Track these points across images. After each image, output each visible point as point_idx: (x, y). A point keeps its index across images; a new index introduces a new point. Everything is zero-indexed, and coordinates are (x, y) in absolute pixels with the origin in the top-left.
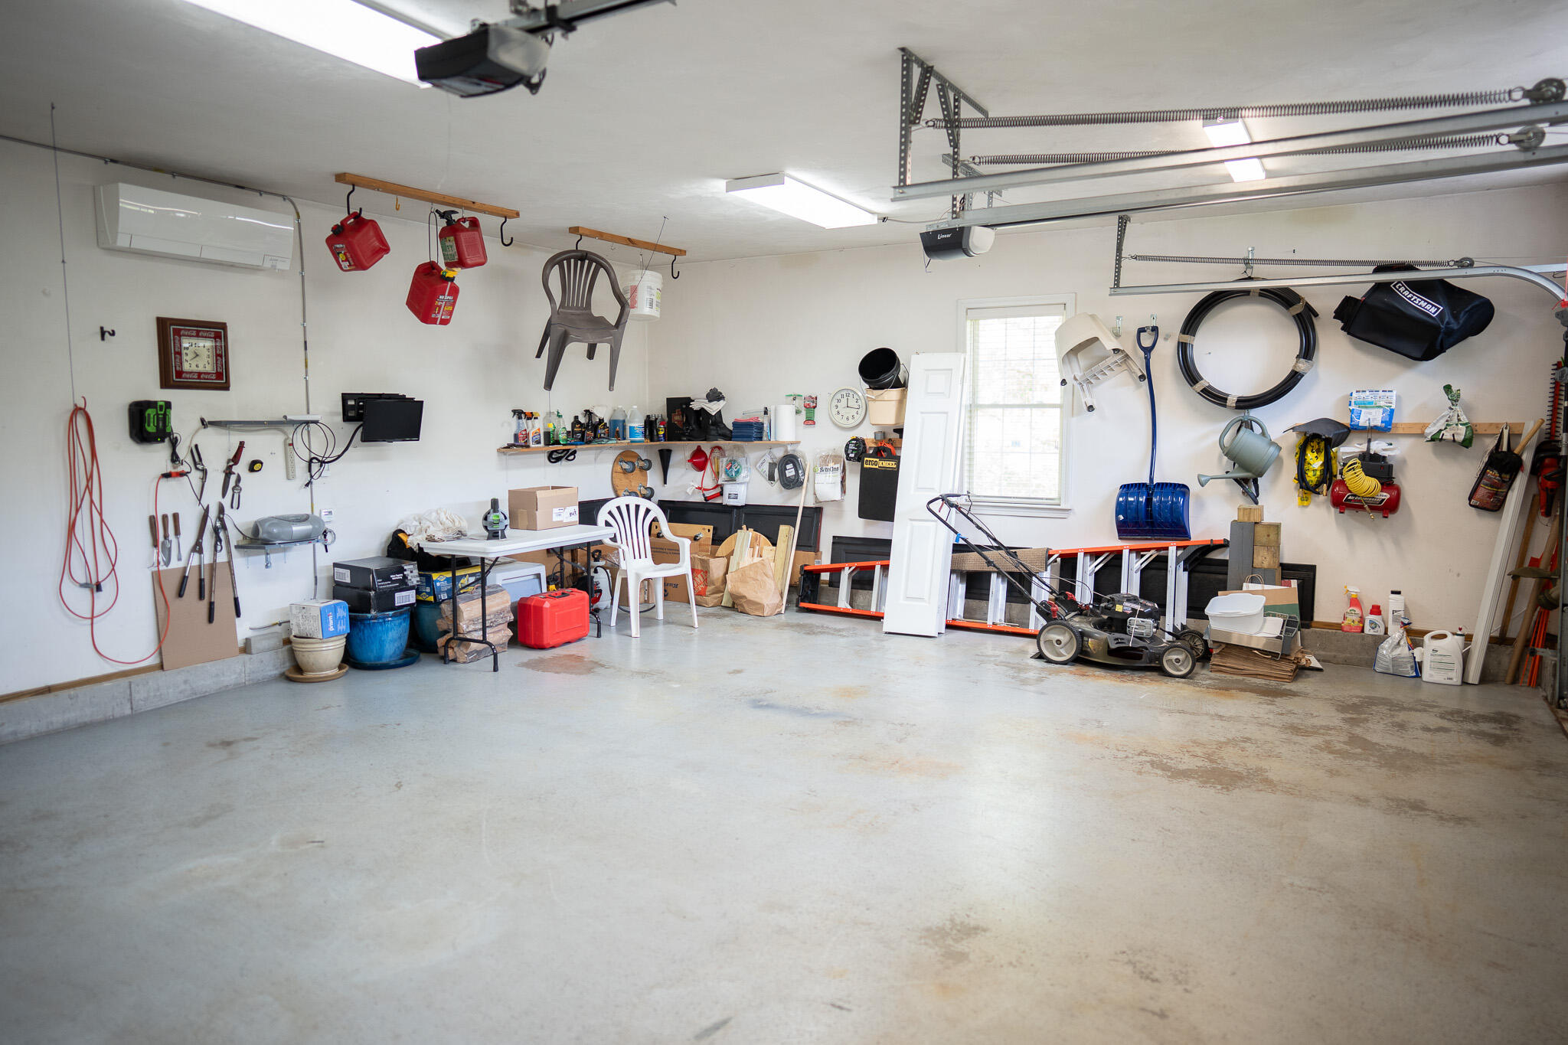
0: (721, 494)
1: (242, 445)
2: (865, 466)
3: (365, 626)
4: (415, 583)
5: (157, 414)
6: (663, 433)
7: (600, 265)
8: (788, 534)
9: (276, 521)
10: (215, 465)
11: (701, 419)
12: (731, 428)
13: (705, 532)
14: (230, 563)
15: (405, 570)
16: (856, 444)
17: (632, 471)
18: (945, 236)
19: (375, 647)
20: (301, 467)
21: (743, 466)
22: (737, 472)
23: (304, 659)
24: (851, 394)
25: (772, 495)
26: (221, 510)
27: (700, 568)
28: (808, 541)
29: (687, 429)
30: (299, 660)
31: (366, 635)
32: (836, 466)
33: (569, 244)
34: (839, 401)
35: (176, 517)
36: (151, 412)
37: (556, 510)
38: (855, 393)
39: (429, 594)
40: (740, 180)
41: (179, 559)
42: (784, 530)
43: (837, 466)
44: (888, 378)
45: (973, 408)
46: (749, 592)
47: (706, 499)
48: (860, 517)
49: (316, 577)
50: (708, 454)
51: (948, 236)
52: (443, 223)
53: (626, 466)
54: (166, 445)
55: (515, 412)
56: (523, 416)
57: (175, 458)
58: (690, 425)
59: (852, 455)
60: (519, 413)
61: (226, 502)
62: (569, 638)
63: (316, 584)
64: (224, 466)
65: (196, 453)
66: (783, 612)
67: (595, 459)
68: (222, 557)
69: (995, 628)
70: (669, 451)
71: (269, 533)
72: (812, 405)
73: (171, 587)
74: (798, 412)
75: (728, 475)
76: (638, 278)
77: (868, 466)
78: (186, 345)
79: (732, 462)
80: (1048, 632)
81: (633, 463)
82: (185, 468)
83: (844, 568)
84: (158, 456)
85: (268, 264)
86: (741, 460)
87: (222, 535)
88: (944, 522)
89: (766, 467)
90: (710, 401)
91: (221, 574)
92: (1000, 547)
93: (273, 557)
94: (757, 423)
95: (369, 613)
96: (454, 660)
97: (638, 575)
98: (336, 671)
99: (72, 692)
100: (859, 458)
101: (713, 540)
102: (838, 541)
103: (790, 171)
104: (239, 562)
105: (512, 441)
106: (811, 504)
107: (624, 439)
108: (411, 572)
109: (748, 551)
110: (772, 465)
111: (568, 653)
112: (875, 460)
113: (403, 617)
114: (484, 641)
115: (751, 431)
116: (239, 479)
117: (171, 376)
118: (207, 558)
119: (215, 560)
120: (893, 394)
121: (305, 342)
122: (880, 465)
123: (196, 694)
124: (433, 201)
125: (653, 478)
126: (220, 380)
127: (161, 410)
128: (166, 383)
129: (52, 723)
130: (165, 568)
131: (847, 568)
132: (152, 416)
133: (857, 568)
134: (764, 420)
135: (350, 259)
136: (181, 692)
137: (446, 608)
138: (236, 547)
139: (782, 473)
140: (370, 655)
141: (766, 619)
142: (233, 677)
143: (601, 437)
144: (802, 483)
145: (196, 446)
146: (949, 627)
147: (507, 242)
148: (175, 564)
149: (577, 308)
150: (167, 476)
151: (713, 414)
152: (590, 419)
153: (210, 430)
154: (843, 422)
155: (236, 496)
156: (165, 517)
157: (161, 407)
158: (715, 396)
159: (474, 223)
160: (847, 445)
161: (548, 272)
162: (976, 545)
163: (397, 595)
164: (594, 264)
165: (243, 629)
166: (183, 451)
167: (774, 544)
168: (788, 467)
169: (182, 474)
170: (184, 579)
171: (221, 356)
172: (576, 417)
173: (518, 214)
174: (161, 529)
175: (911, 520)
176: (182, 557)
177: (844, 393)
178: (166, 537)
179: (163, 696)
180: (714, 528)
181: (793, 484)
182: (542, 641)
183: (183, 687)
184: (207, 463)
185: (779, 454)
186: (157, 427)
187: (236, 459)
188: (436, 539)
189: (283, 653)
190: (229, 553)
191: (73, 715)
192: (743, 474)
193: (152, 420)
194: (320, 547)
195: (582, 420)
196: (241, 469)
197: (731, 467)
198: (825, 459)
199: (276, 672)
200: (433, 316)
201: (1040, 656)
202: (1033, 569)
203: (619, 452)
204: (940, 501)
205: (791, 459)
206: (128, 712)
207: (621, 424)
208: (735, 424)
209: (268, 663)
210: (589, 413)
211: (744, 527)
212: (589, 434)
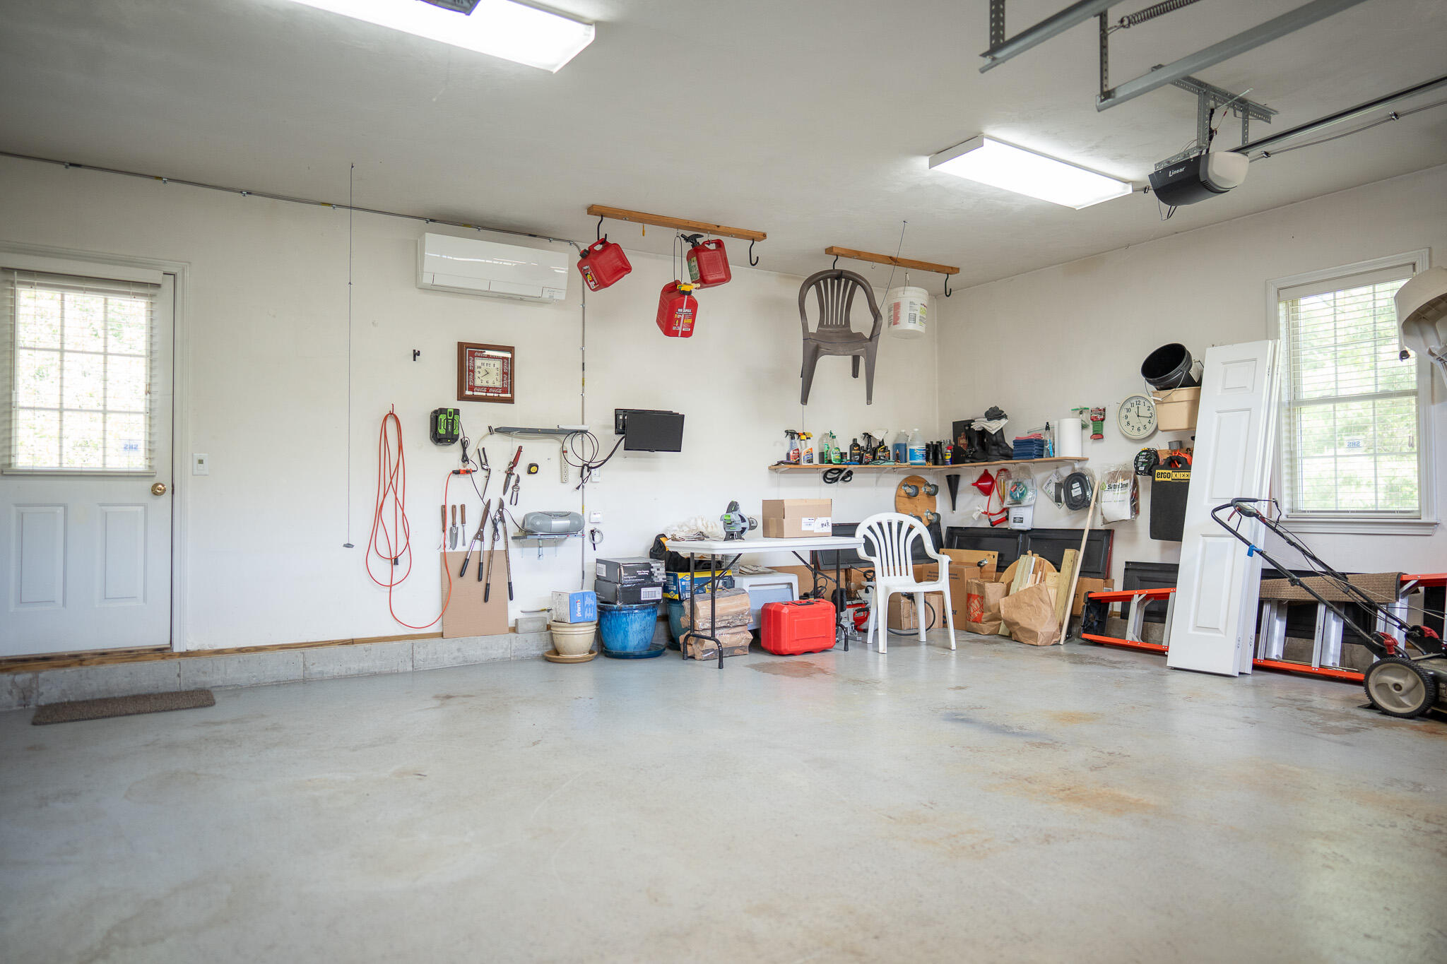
0: (1007, 519)
1: (520, 448)
2: (1157, 479)
3: (612, 617)
4: (661, 580)
5: (447, 419)
6: (950, 457)
7: (856, 283)
8: (1073, 559)
9: (540, 515)
10: (499, 464)
11: (985, 440)
12: (1012, 447)
13: (989, 558)
14: (506, 552)
15: (652, 567)
16: (1147, 455)
17: (915, 496)
18: (1178, 171)
19: (620, 637)
20: (574, 473)
21: (1029, 488)
22: (1022, 494)
23: (562, 641)
24: (1142, 401)
25: (1057, 518)
26: (502, 505)
27: (976, 593)
28: (1096, 565)
29: (970, 451)
30: (557, 642)
31: (613, 624)
32: (1125, 482)
33: (826, 265)
34: (1128, 410)
35: (463, 507)
36: (442, 417)
37: (805, 520)
38: (1146, 400)
39: (675, 592)
40: (941, 153)
41: (464, 544)
42: (1068, 553)
43: (1127, 481)
44: (1176, 374)
45: (1295, 404)
46: (1023, 620)
47: (993, 524)
48: (1152, 537)
49: (583, 572)
50: (995, 478)
51: (1182, 170)
52: (688, 247)
53: (910, 490)
54: (457, 446)
55: (787, 432)
56: (796, 436)
57: (465, 459)
58: (973, 447)
59: (1142, 468)
60: (792, 434)
61: (506, 499)
62: (811, 647)
63: (583, 578)
64: (505, 467)
65: (482, 453)
66: (1062, 643)
67: (877, 481)
68: (500, 546)
69: (1323, 672)
70: (957, 477)
71: (532, 525)
72: (1100, 417)
73: (455, 567)
74: (1084, 427)
75: (1013, 498)
76: (900, 294)
77: (1160, 479)
78: (480, 365)
79: (1017, 484)
80: (1381, 671)
81: (917, 488)
82: (470, 466)
83: (1133, 596)
84: (452, 455)
85: (546, 295)
86: (1027, 482)
87: (500, 526)
88: (1235, 533)
89: (1052, 489)
90: (990, 419)
91: (498, 561)
92: (1329, 571)
93: (545, 550)
94: (1039, 440)
95: (615, 604)
96: (693, 657)
97: (887, 589)
98: (586, 655)
99: (367, 646)
100: (1150, 472)
101: (998, 567)
102: (1131, 567)
103: (989, 131)
104: (515, 552)
105: (784, 459)
106: (1099, 526)
107: (906, 462)
108: (658, 570)
109: (1031, 576)
110: (1058, 486)
111: (806, 661)
112: (1167, 471)
113: (646, 611)
114: (712, 638)
115: (1034, 448)
116: (518, 480)
117: (465, 388)
118: (487, 546)
119: (493, 548)
120: (1184, 394)
121: (583, 364)
122: (1174, 477)
123: (466, 662)
124: (678, 227)
125: (941, 504)
126: (504, 396)
127: (450, 416)
128: (462, 397)
129: (350, 669)
130: (451, 550)
131: (1136, 596)
132: (443, 421)
133: (1148, 597)
134: (1046, 437)
135: (595, 279)
136: (454, 659)
137: (686, 604)
138: (514, 538)
139: (1068, 494)
140: (616, 644)
141: (1039, 648)
142: (501, 651)
143: (880, 459)
144: (1089, 503)
145: (484, 449)
146: (1257, 667)
147: (753, 262)
148: (460, 548)
149: (837, 326)
150: (457, 472)
151: (993, 433)
152: (869, 442)
153: (496, 436)
154: (1135, 435)
155: (515, 494)
156: (454, 507)
157: (450, 413)
158: (994, 414)
159: (719, 244)
160: (1137, 458)
161: (804, 292)
162: (1290, 571)
163: (643, 590)
164: (851, 282)
165: (515, 611)
166: (471, 452)
167: (1059, 571)
168: (1074, 486)
169: (468, 472)
170: (466, 561)
171: (508, 372)
172: (855, 440)
173: (765, 235)
174: (450, 517)
175: (1204, 536)
176: (466, 543)
177: (1134, 401)
178: (454, 524)
179: (439, 660)
180: (999, 555)
181: (1078, 505)
182: (780, 647)
183: (456, 654)
184: (491, 465)
185: (1066, 472)
186: (447, 429)
187: (515, 463)
188: (677, 538)
189: (545, 635)
190: (506, 542)
191: (368, 665)
192: (1030, 495)
193: (442, 424)
194: (588, 545)
195: (862, 443)
196: (520, 470)
197: (1015, 490)
198: (1114, 476)
199: (539, 653)
200: (674, 328)
201: (1373, 706)
202: (1376, 597)
203: (904, 477)
204: (1231, 509)
205: (1079, 477)
206: (410, 669)
207: (904, 447)
208: (1016, 443)
209: (532, 644)
210: (868, 436)
211: (1029, 552)
212: (868, 456)
